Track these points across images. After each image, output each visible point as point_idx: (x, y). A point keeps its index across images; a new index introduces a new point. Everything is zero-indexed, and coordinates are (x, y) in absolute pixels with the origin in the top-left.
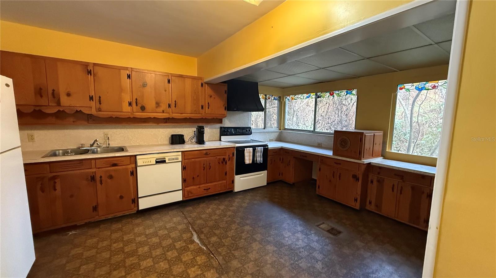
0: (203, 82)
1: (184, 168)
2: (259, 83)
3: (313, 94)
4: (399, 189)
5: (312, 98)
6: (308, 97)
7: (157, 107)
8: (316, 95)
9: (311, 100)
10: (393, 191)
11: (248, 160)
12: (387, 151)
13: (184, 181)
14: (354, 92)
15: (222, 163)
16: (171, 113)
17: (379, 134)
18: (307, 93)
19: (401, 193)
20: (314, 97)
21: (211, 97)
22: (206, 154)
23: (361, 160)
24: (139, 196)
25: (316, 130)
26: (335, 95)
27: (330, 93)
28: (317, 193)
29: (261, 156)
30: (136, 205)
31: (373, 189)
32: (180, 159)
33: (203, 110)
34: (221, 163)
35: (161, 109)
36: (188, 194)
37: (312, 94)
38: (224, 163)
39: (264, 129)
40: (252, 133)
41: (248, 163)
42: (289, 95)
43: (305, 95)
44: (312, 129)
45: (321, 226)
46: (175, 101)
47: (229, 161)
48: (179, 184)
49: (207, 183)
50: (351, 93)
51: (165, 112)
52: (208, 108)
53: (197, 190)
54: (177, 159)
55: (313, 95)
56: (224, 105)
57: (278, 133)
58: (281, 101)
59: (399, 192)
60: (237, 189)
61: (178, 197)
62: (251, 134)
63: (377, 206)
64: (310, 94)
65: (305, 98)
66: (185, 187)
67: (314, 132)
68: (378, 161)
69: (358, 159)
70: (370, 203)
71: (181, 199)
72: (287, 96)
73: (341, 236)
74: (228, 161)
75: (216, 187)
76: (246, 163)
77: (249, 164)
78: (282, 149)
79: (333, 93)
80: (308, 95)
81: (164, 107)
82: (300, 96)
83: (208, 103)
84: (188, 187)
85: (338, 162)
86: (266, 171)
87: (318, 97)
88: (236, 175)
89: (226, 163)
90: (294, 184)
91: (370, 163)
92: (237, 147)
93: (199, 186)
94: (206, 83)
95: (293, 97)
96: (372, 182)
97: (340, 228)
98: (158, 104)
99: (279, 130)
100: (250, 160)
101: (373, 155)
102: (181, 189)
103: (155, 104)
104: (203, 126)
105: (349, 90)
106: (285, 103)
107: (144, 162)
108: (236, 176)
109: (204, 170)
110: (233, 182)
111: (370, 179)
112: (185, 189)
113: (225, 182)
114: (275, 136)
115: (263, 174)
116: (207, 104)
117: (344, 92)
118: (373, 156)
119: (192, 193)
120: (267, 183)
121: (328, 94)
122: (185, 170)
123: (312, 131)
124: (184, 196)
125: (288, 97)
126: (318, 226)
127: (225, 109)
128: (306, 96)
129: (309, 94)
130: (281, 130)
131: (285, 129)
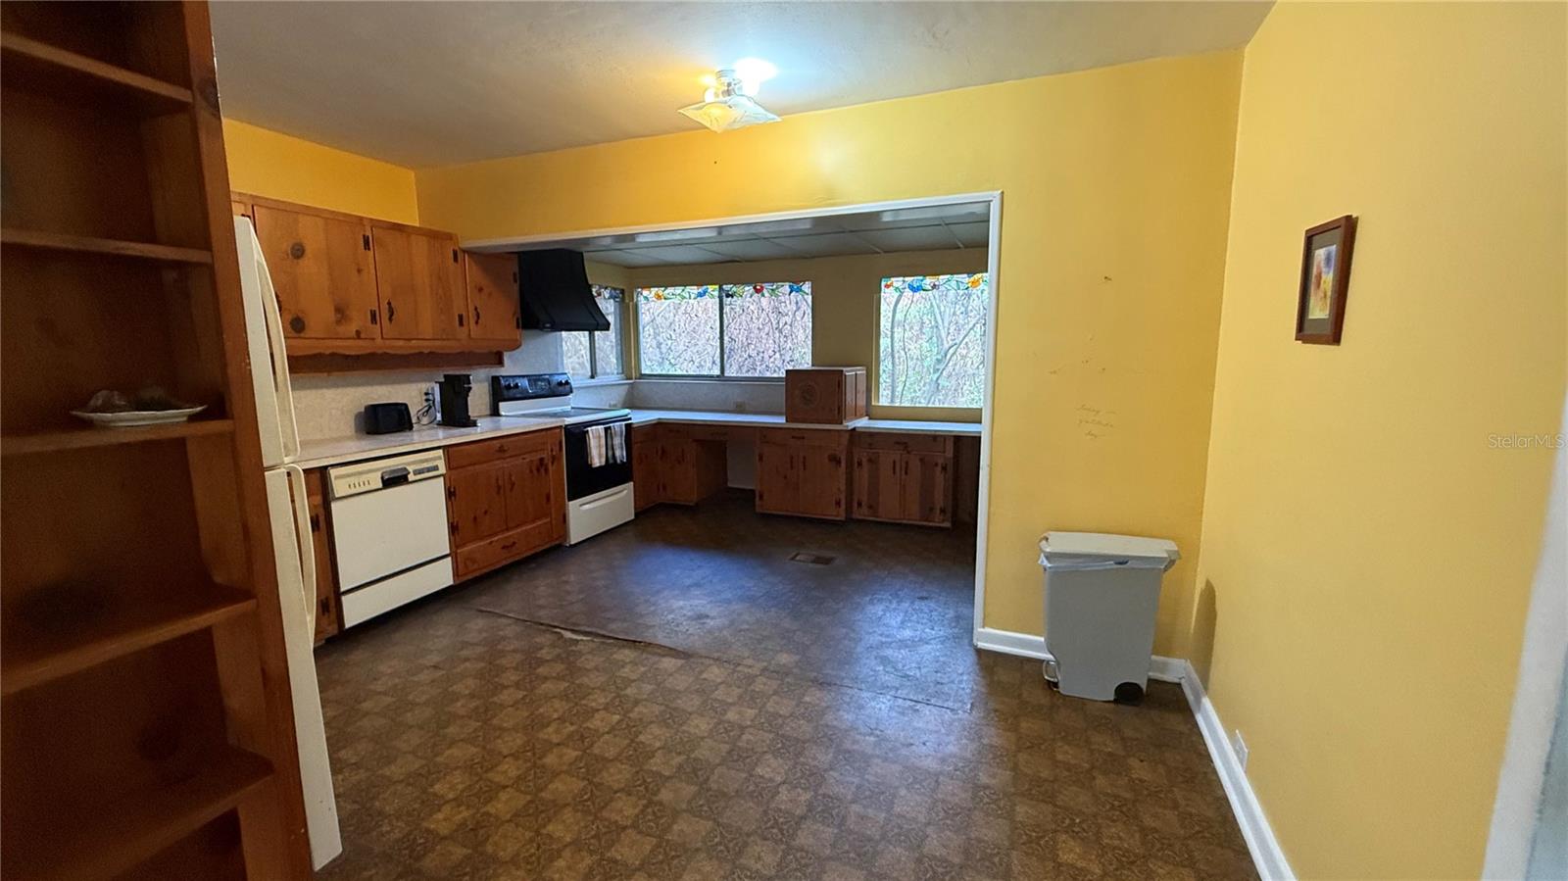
0: (456, 248)
1: (450, 494)
2: (584, 254)
3: (714, 287)
4: (904, 465)
5: (713, 297)
6: (700, 295)
7: (338, 322)
8: (721, 289)
9: (711, 301)
10: (894, 473)
11: (597, 459)
12: (873, 404)
13: (453, 529)
14: (807, 287)
15: (538, 470)
16: (379, 341)
17: (861, 371)
18: (699, 285)
19: (906, 473)
20: (716, 293)
21: (481, 290)
22: (501, 450)
23: (841, 423)
24: (343, 589)
25: (726, 375)
26: (765, 291)
27: (755, 288)
28: (758, 510)
29: (621, 444)
30: (333, 616)
31: (863, 476)
32: (442, 470)
33: (465, 329)
34: (535, 472)
35: (352, 328)
36: (466, 566)
37: (711, 288)
38: (542, 471)
39: (592, 377)
40: (574, 390)
41: (598, 465)
42: (649, 287)
43: (694, 290)
44: (716, 372)
45: (798, 558)
46: (389, 303)
47: (553, 463)
48: (439, 540)
49: (507, 530)
50: (799, 290)
51: (362, 336)
52: (477, 323)
53: (486, 551)
54: (436, 468)
55: (713, 289)
56: (514, 315)
57: (627, 386)
58: (627, 301)
59: (903, 472)
60: (575, 537)
61: (442, 576)
62: (571, 392)
63: (870, 507)
64: (705, 287)
65: (693, 296)
66: (457, 547)
67: (721, 377)
68: (862, 423)
69: (837, 423)
70: (860, 504)
71: (451, 583)
72: (643, 288)
73: (837, 562)
74: (550, 464)
75: (526, 535)
76: (594, 466)
77: (600, 467)
78: (660, 424)
79: (762, 288)
80: (700, 290)
81: (358, 321)
82: (678, 290)
83: (476, 309)
84: (464, 545)
85: (799, 436)
86: (632, 483)
87: (724, 295)
88: (569, 500)
89: (546, 470)
90: (697, 504)
91: (854, 429)
92: (566, 426)
93: (488, 541)
94: (464, 251)
95: (660, 293)
96: (860, 464)
97: (828, 554)
98: (341, 312)
99: (627, 379)
100: (600, 456)
101: (857, 416)
102: (448, 552)
103: (333, 313)
104: (468, 376)
105: (795, 282)
106: (636, 307)
107: (352, 486)
108: (571, 503)
109: (498, 493)
110: (564, 519)
111: (856, 460)
112: (459, 551)
113: (549, 520)
114: (619, 394)
115: (625, 492)
116: (472, 313)
117: (786, 288)
118: (858, 414)
119: (474, 561)
120: (636, 514)
121: (749, 289)
122: (453, 498)
123: (718, 376)
124: (456, 574)
125: (645, 293)
126: (793, 559)
127: (518, 327)
128: (696, 292)
129: (702, 285)
130: (631, 379)
131: (643, 376)
